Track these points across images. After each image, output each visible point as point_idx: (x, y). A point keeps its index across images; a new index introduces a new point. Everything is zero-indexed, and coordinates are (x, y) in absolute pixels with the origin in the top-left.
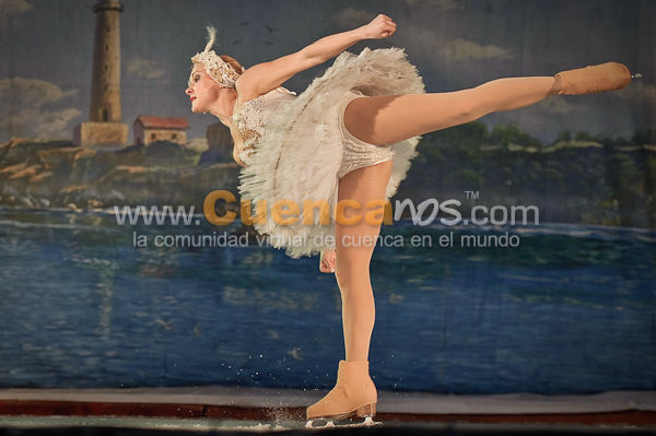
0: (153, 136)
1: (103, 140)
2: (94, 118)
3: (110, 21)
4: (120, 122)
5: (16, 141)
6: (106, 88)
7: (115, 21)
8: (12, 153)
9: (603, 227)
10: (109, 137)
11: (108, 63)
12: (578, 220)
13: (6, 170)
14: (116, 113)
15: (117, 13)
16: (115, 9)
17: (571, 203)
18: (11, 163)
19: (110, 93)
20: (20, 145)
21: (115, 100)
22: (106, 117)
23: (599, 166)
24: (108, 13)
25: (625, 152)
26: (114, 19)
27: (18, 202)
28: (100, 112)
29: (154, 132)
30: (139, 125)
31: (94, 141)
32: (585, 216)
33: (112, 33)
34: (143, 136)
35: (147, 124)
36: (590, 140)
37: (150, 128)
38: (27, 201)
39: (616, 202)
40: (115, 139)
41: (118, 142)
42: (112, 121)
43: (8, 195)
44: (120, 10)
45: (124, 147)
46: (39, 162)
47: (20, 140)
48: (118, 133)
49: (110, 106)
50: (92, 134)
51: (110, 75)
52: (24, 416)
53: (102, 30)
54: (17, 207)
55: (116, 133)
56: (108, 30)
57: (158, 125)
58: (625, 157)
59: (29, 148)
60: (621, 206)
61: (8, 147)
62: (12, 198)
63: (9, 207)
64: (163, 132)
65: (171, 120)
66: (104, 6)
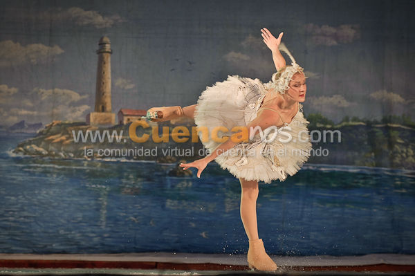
0: (129, 120)
1: (102, 122)
2: (97, 110)
3: (105, 59)
4: (111, 112)
5: (56, 122)
6: (103, 94)
7: (108, 59)
8: (53, 129)
9: (366, 167)
10: (105, 120)
11: (104, 81)
12: (353, 163)
13: (50, 138)
14: (109, 108)
15: (109, 54)
16: (108, 52)
17: (350, 154)
18: (53, 134)
19: (106, 97)
20: (58, 124)
21: (108, 100)
22: (103, 110)
23: (364, 135)
24: (104, 54)
25: (377, 128)
26: (108, 57)
27: (57, 155)
28: (100, 106)
29: (129, 117)
30: (121, 114)
31: (97, 122)
32: (358, 162)
33: (106, 65)
34: (123, 119)
35: (125, 113)
36: (359, 121)
37: (127, 115)
38: (62, 154)
39: (373, 154)
40: (107, 121)
41: (110, 123)
42: (107, 112)
43: (51, 151)
44: (111, 53)
45: (112, 125)
46: (67, 133)
47: (58, 122)
48: (110, 118)
49: (106, 103)
50: (96, 119)
51: (105, 88)
52: (60, 269)
53: (101, 63)
54: (56, 158)
55: (108, 118)
56: (105, 63)
57: (131, 114)
58: (377, 130)
59: (63, 126)
60: (375, 156)
61: (51, 126)
62: (54, 153)
63: (52, 158)
64: (134, 117)
65: (137, 111)
66: (102, 51)
